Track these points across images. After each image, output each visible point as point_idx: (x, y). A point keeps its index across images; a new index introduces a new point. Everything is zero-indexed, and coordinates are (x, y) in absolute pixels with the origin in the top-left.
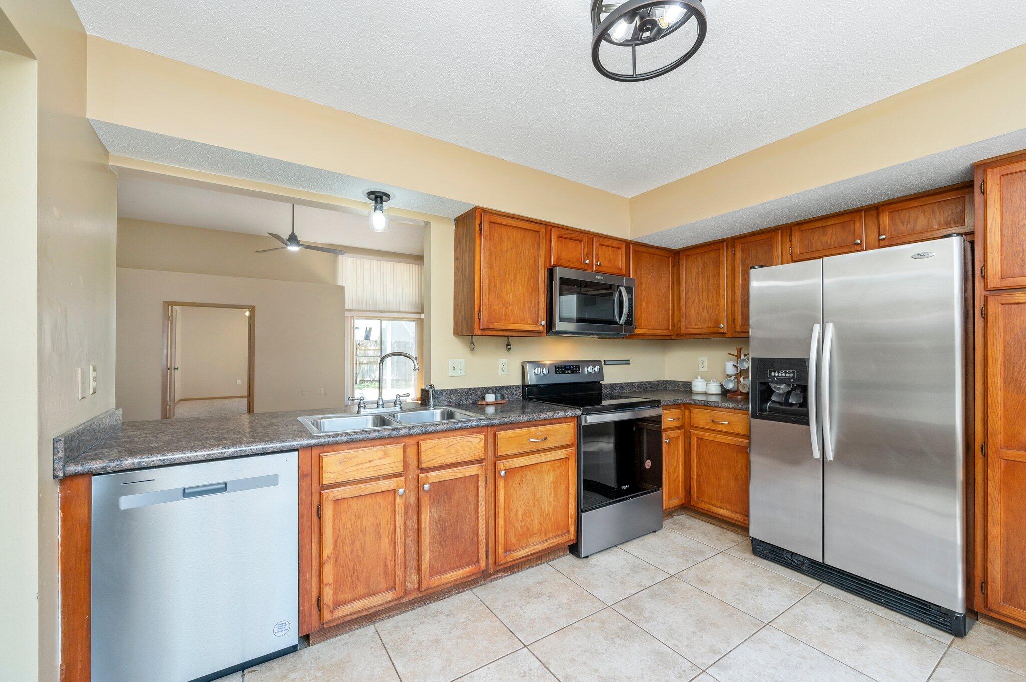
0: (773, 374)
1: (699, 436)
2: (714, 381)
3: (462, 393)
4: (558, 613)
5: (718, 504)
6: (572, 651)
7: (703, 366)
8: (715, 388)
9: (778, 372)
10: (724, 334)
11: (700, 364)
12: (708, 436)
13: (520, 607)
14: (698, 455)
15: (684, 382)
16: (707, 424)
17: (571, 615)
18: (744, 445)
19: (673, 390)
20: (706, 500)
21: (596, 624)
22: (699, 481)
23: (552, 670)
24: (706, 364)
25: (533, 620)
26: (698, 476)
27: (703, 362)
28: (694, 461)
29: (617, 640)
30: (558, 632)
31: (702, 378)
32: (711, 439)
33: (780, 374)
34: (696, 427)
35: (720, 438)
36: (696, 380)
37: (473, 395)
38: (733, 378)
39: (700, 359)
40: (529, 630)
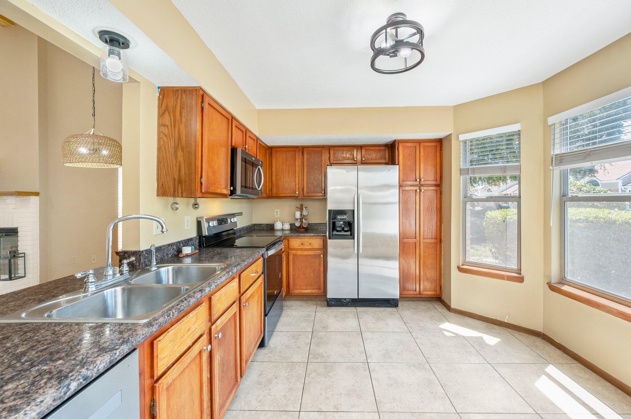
0: (338, 217)
1: (293, 254)
2: (286, 223)
3: (164, 249)
4: (291, 382)
5: (305, 288)
6: (321, 394)
7: (277, 215)
8: (287, 227)
9: (341, 216)
10: (297, 197)
11: (276, 213)
12: (299, 253)
13: (269, 395)
14: (294, 264)
15: (266, 224)
16: (299, 246)
17: (298, 379)
18: (319, 254)
19: (259, 230)
20: (298, 287)
21: (314, 375)
22: (293, 278)
23: (326, 410)
24: (279, 213)
25: (285, 395)
26: (293, 276)
27: (277, 212)
28: (291, 268)
29: (330, 374)
30: (304, 391)
31: (279, 221)
32: (300, 254)
33: (341, 217)
34: (292, 249)
35: (306, 253)
36: (277, 222)
37: (171, 250)
38: (299, 220)
39: (276, 210)
40: (290, 402)
